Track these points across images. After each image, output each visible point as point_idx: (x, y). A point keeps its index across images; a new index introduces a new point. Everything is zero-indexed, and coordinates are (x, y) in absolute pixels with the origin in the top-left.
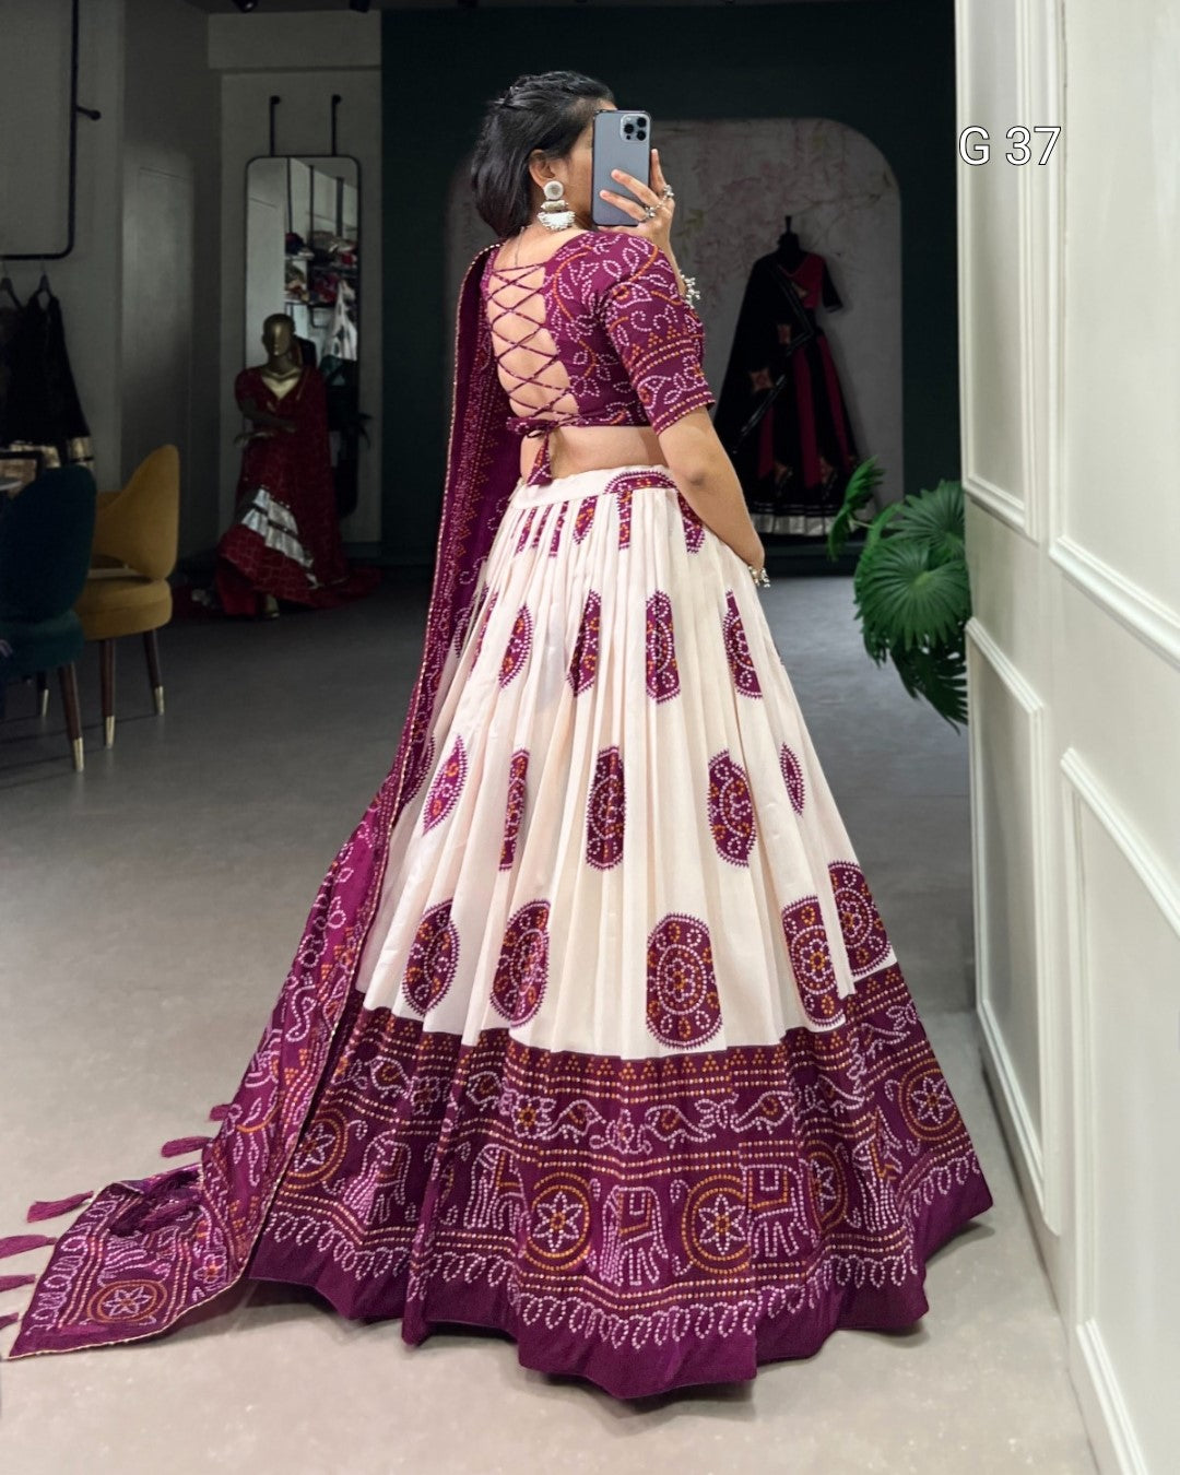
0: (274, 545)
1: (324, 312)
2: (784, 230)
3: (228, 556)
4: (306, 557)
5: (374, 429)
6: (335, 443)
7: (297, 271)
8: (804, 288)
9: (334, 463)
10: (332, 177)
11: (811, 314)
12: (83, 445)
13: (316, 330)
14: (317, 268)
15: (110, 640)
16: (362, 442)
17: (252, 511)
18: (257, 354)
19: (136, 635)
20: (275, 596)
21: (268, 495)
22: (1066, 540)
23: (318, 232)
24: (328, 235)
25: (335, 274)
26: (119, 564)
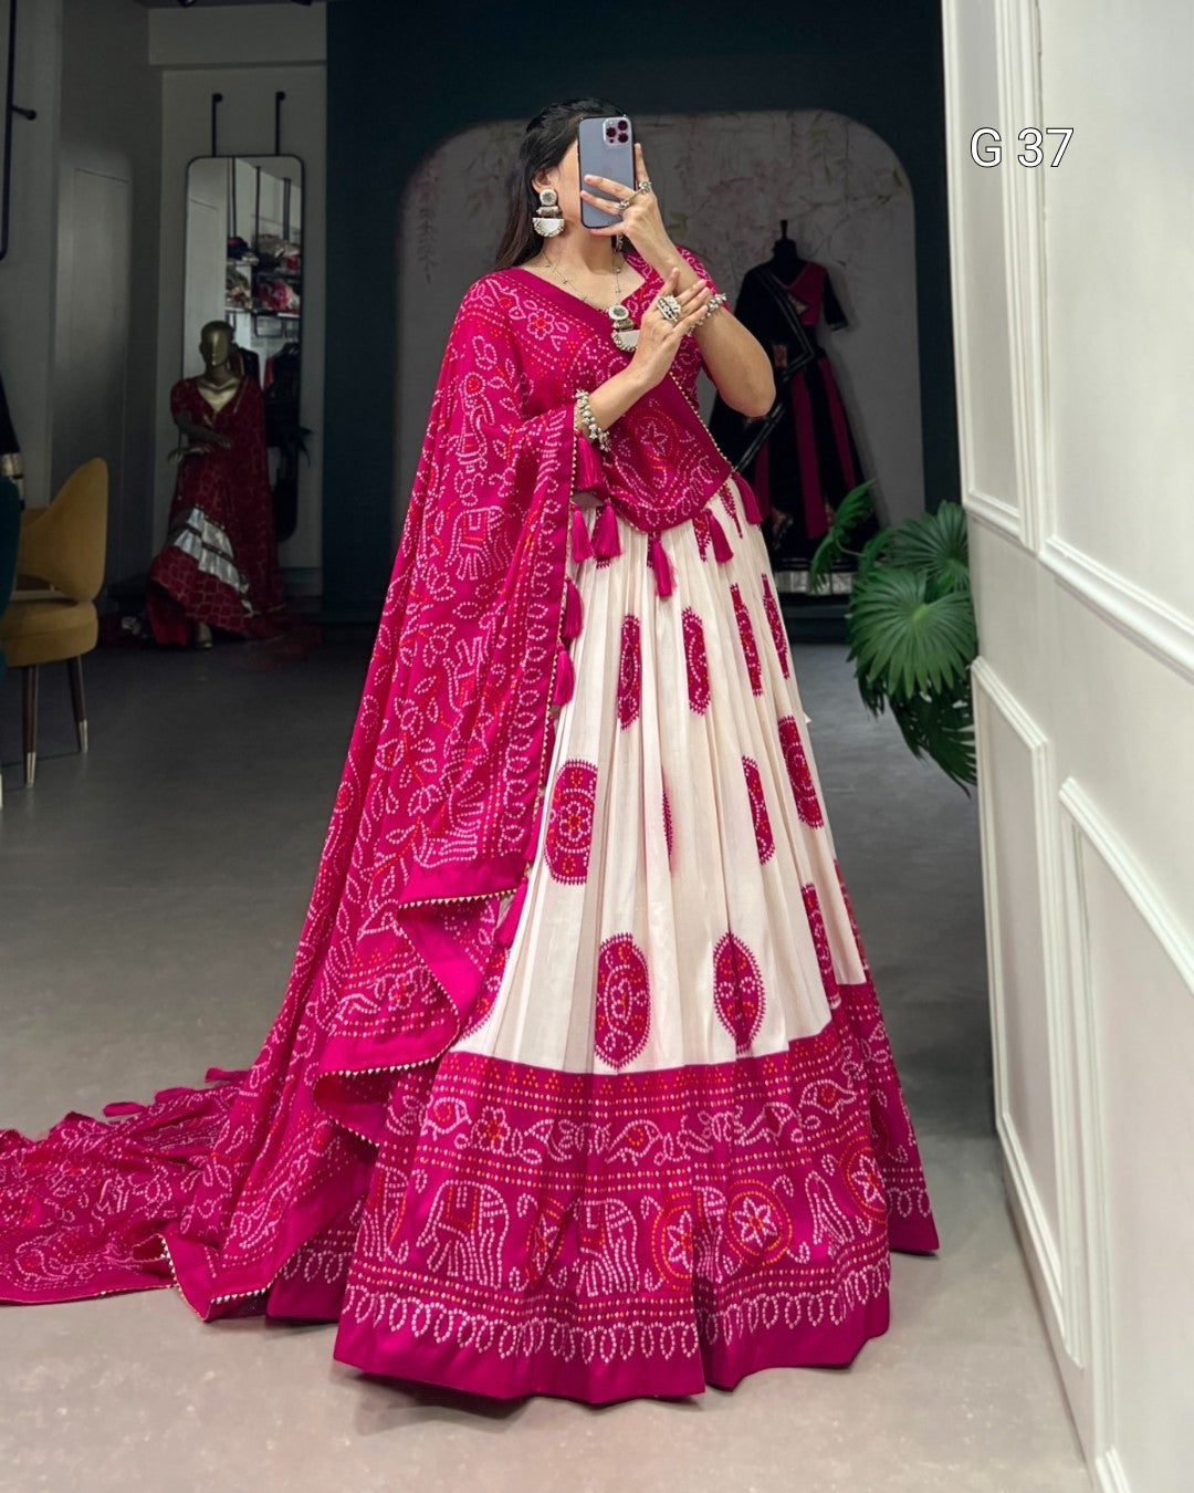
0: (208, 569)
1: (269, 321)
2: (779, 236)
3: (160, 580)
4: (242, 583)
5: (315, 445)
6: (274, 459)
7: (242, 278)
8: (803, 302)
9: (273, 481)
10: (280, 179)
11: (811, 333)
12: (13, 462)
13: (260, 340)
14: (261, 274)
15: (34, 666)
16: (303, 459)
17: (186, 532)
18: (194, 365)
19: (60, 662)
20: (208, 624)
21: (202, 515)
22: (1056, 540)
23: (263, 236)
24: (273, 239)
25: (281, 281)
26: (44, 585)
